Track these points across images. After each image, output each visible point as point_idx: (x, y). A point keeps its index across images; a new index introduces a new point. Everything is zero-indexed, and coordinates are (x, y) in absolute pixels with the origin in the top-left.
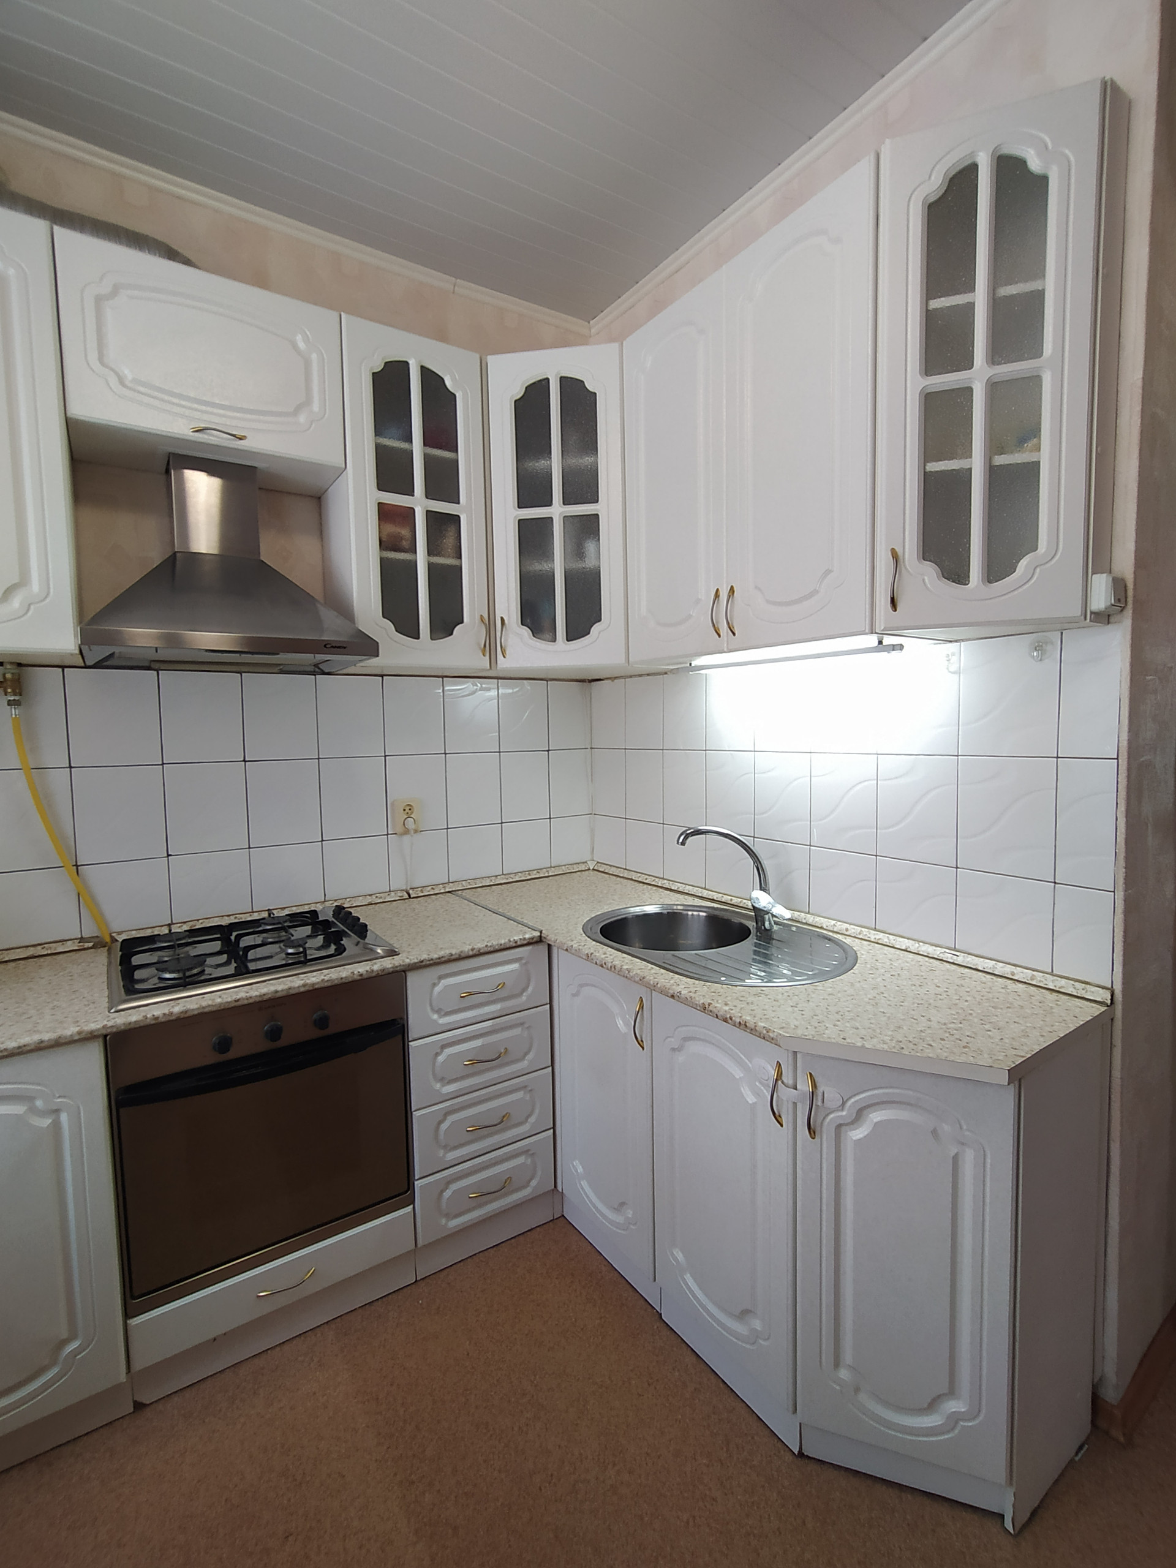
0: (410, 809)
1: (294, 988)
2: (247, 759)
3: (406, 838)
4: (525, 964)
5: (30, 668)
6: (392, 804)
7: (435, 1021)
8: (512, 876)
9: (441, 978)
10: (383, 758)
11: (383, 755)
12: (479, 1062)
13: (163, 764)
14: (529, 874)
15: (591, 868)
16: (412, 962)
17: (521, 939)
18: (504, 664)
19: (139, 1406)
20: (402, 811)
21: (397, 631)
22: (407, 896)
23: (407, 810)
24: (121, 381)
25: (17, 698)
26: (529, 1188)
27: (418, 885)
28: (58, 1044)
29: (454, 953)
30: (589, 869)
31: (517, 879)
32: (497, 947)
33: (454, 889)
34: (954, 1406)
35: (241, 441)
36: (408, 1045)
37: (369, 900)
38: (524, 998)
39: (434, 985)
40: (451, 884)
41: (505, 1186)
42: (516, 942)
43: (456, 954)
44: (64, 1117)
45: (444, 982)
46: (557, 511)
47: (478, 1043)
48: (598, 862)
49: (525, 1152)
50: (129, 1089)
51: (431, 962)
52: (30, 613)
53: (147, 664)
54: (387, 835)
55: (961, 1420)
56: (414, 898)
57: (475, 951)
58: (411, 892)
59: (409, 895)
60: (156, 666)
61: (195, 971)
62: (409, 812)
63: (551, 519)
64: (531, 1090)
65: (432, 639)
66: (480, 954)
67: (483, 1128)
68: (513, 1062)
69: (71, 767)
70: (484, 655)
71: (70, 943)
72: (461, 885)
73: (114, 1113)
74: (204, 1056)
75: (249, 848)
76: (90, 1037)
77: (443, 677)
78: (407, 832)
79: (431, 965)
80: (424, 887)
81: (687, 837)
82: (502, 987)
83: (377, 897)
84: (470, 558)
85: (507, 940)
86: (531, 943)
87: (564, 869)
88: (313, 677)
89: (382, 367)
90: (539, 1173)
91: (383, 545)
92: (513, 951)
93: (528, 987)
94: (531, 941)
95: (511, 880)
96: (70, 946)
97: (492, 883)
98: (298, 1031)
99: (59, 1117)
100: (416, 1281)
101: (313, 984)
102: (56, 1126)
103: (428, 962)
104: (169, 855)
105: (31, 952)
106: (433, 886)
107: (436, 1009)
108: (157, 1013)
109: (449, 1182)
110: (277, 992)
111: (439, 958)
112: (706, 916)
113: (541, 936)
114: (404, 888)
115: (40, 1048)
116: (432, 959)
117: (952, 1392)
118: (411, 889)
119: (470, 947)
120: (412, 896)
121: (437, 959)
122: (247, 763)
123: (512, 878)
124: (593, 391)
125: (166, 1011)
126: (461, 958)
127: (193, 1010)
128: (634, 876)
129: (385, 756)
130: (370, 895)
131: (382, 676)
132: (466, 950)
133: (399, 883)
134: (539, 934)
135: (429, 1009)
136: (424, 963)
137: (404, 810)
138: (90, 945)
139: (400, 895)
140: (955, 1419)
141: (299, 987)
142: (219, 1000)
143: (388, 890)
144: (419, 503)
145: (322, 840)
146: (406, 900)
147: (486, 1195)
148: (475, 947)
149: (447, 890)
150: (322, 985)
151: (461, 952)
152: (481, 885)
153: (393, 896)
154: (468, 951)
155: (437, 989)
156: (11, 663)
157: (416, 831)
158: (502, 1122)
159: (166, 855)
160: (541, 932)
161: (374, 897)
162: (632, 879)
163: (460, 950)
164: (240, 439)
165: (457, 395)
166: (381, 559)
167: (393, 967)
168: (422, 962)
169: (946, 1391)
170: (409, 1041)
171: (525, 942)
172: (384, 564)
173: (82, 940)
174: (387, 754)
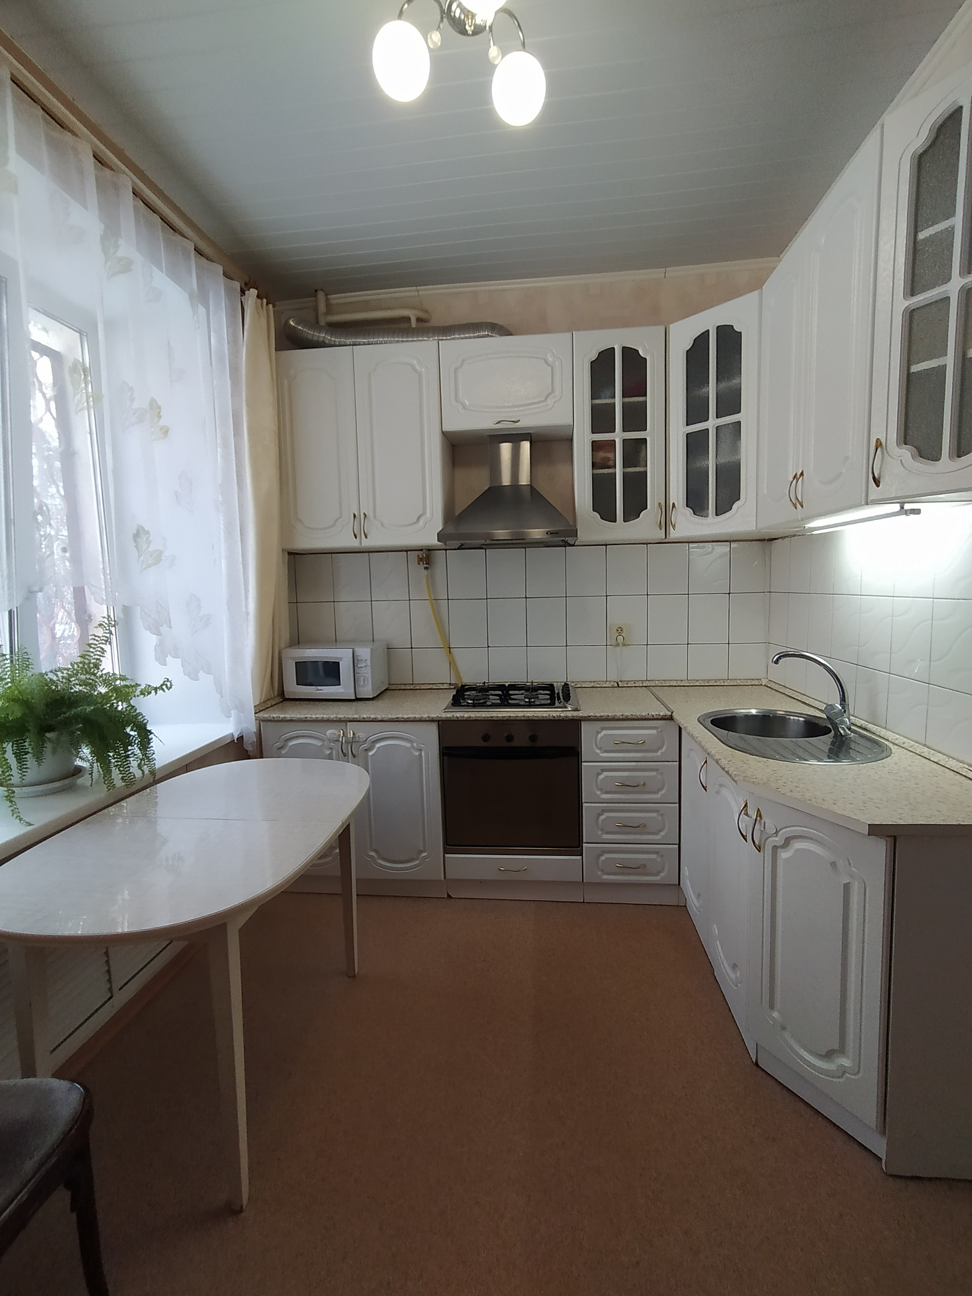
0: (621, 630)
1: (519, 717)
2: (527, 597)
3: (618, 648)
4: (661, 731)
5: (434, 551)
6: (610, 626)
7: (598, 754)
8: (693, 682)
9: (603, 729)
10: (605, 597)
11: (605, 595)
12: (625, 786)
13: (487, 599)
14: (708, 682)
15: (763, 684)
16: (584, 715)
17: (656, 715)
18: (674, 534)
19: (449, 896)
20: (616, 630)
21: (601, 518)
22: (617, 686)
23: (620, 631)
24: (464, 407)
25: (427, 566)
26: (658, 877)
27: (624, 680)
28: (421, 720)
29: (610, 715)
30: (761, 685)
31: (698, 684)
32: (639, 717)
33: (649, 685)
34: (845, 1062)
35: (516, 424)
36: (581, 764)
37: (592, 684)
38: (659, 754)
39: (598, 733)
40: (647, 682)
41: (639, 868)
42: (653, 716)
43: (611, 716)
44: (423, 753)
45: (604, 732)
46: (712, 423)
47: (626, 774)
48: (770, 680)
49: (656, 852)
50: (448, 748)
51: (595, 718)
52: (426, 526)
53: (480, 546)
54: (606, 645)
55: (847, 1073)
56: (621, 687)
57: (624, 716)
58: (620, 683)
59: (618, 685)
60: (484, 547)
61: (482, 701)
62: (621, 632)
63: (707, 431)
64: (662, 814)
65: (624, 521)
66: (627, 719)
67: (626, 827)
68: (649, 793)
69: (448, 599)
70: (661, 530)
71: (445, 685)
72: (654, 683)
73: (441, 757)
74: (477, 742)
75: (527, 646)
76: (432, 720)
77: (647, 544)
78: (618, 645)
79: (594, 720)
80: (629, 681)
81: (779, 658)
82: (642, 743)
83: (597, 683)
84: (653, 463)
85: (647, 714)
86: (663, 718)
87: (739, 682)
88: (564, 548)
89: (596, 358)
90: (666, 870)
91: (594, 466)
92: (651, 722)
93: (662, 747)
94: (664, 717)
95: (693, 684)
96: (446, 686)
97: (677, 685)
98: (522, 741)
99: (421, 752)
100: (584, 902)
101: (528, 717)
102: (420, 755)
103: (593, 718)
104: (488, 647)
105: (430, 686)
106: (635, 682)
107: (599, 747)
108: (458, 715)
109: (604, 852)
110: (510, 717)
111: (600, 717)
112: (804, 721)
113: (671, 715)
114: (616, 681)
115: (414, 721)
116: (596, 716)
117: (842, 1050)
118: (620, 681)
119: (622, 714)
120: (620, 686)
121: (598, 716)
122: (527, 599)
123: (694, 683)
124: (739, 331)
125: (462, 715)
126: (614, 719)
127: (473, 717)
128: (787, 692)
129: (607, 596)
130: (594, 682)
131: (606, 545)
132: (618, 715)
133: (613, 677)
134: (671, 714)
135: (595, 747)
136: (590, 718)
137: (618, 631)
138: (453, 687)
139: (613, 684)
140: (843, 1071)
141: (521, 717)
142: (484, 715)
143: (606, 680)
144: (618, 436)
145: (567, 646)
146: (615, 688)
147: (627, 868)
148: (625, 714)
149: (644, 685)
150: (533, 718)
151: (615, 715)
152: (669, 685)
153: (608, 685)
154: (619, 716)
155: (600, 736)
156: (426, 549)
157: (624, 645)
158: (639, 828)
159: (487, 646)
160: (672, 713)
161: (596, 683)
162: (784, 694)
163: (614, 714)
164: (517, 422)
165: (647, 358)
166: (593, 475)
167: (571, 716)
168: (589, 716)
169: (836, 1047)
170: (581, 762)
171: (660, 717)
172: (595, 478)
173: (450, 684)
174: (608, 594)
